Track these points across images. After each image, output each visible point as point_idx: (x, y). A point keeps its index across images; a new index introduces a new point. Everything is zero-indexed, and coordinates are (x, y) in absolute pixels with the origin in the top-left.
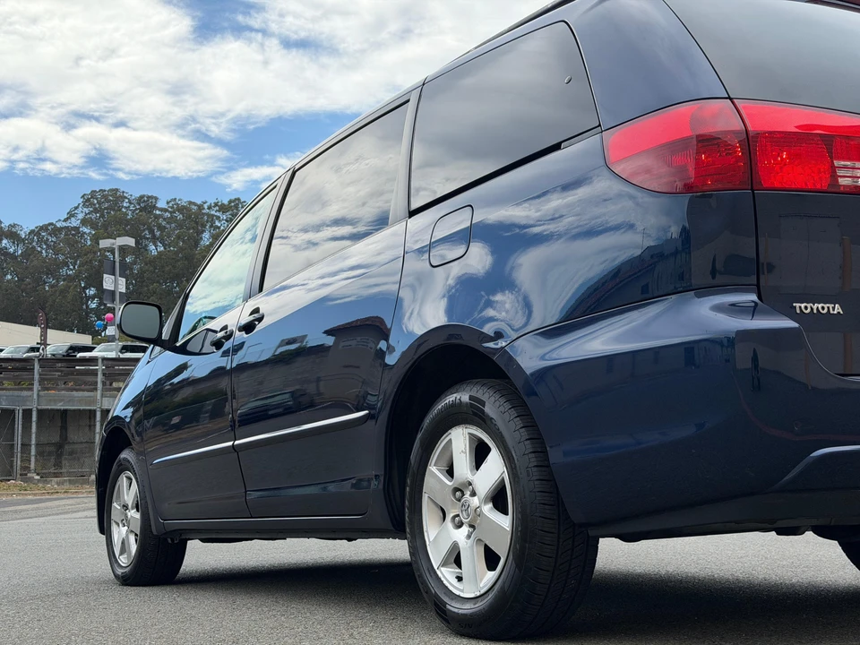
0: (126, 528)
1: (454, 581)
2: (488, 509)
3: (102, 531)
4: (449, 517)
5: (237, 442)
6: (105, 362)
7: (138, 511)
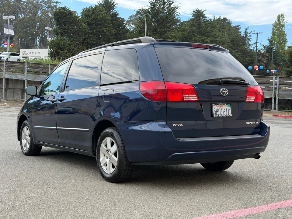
0: (26, 141)
1: (106, 170)
2: (113, 156)
3: (19, 140)
4: (105, 156)
5: (57, 128)
6: (6, 62)
7: (29, 137)
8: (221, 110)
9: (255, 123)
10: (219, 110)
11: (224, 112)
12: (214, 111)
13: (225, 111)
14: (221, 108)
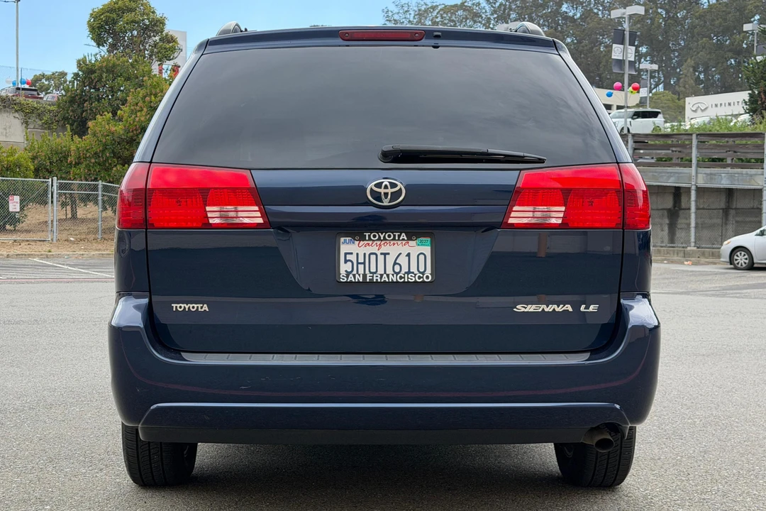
8: (381, 258)
9: (576, 306)
10: (373, 257)
11: (395, 263)
12: (346, 261)
13: (403, 261)
14: (384, 249)
